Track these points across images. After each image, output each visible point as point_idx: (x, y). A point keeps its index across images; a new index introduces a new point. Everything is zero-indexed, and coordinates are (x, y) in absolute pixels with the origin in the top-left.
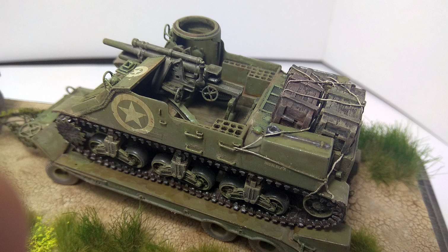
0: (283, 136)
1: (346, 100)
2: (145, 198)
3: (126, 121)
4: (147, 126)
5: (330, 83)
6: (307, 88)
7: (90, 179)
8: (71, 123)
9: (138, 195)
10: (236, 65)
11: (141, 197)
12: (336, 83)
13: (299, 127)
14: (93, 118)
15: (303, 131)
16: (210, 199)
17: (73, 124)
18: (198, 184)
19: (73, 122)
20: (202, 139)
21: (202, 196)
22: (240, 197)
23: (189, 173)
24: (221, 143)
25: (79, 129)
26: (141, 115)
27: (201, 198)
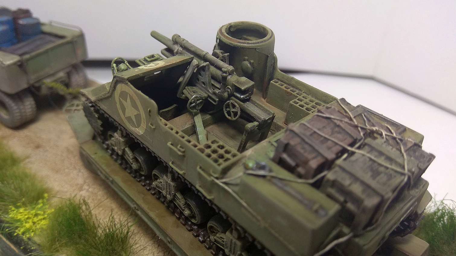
0: (270, 181)
1: (389, 159)
2: (139, 209)
3: (126, 116)
4: (141, 126)
5: (380, 132)
6: (337, 129)
7: (101, 172)
8: (91, 108)
9: (134, 204)
10: (285, 87)
11: (135, 208)
12: (392, 135)
13: (300, 176)
14: (104, 106)
15: (301, 183)
16: (198, 236)
17: (92, 109)
18: (186, 212)
19: (93, 107)
20: (184, 156)
21: (192, 228)
22: (223, 245)
23: (179, 196)
24: (200, 168)
25: (96, 116)
26: (136, 113)
27: (190, 231)
